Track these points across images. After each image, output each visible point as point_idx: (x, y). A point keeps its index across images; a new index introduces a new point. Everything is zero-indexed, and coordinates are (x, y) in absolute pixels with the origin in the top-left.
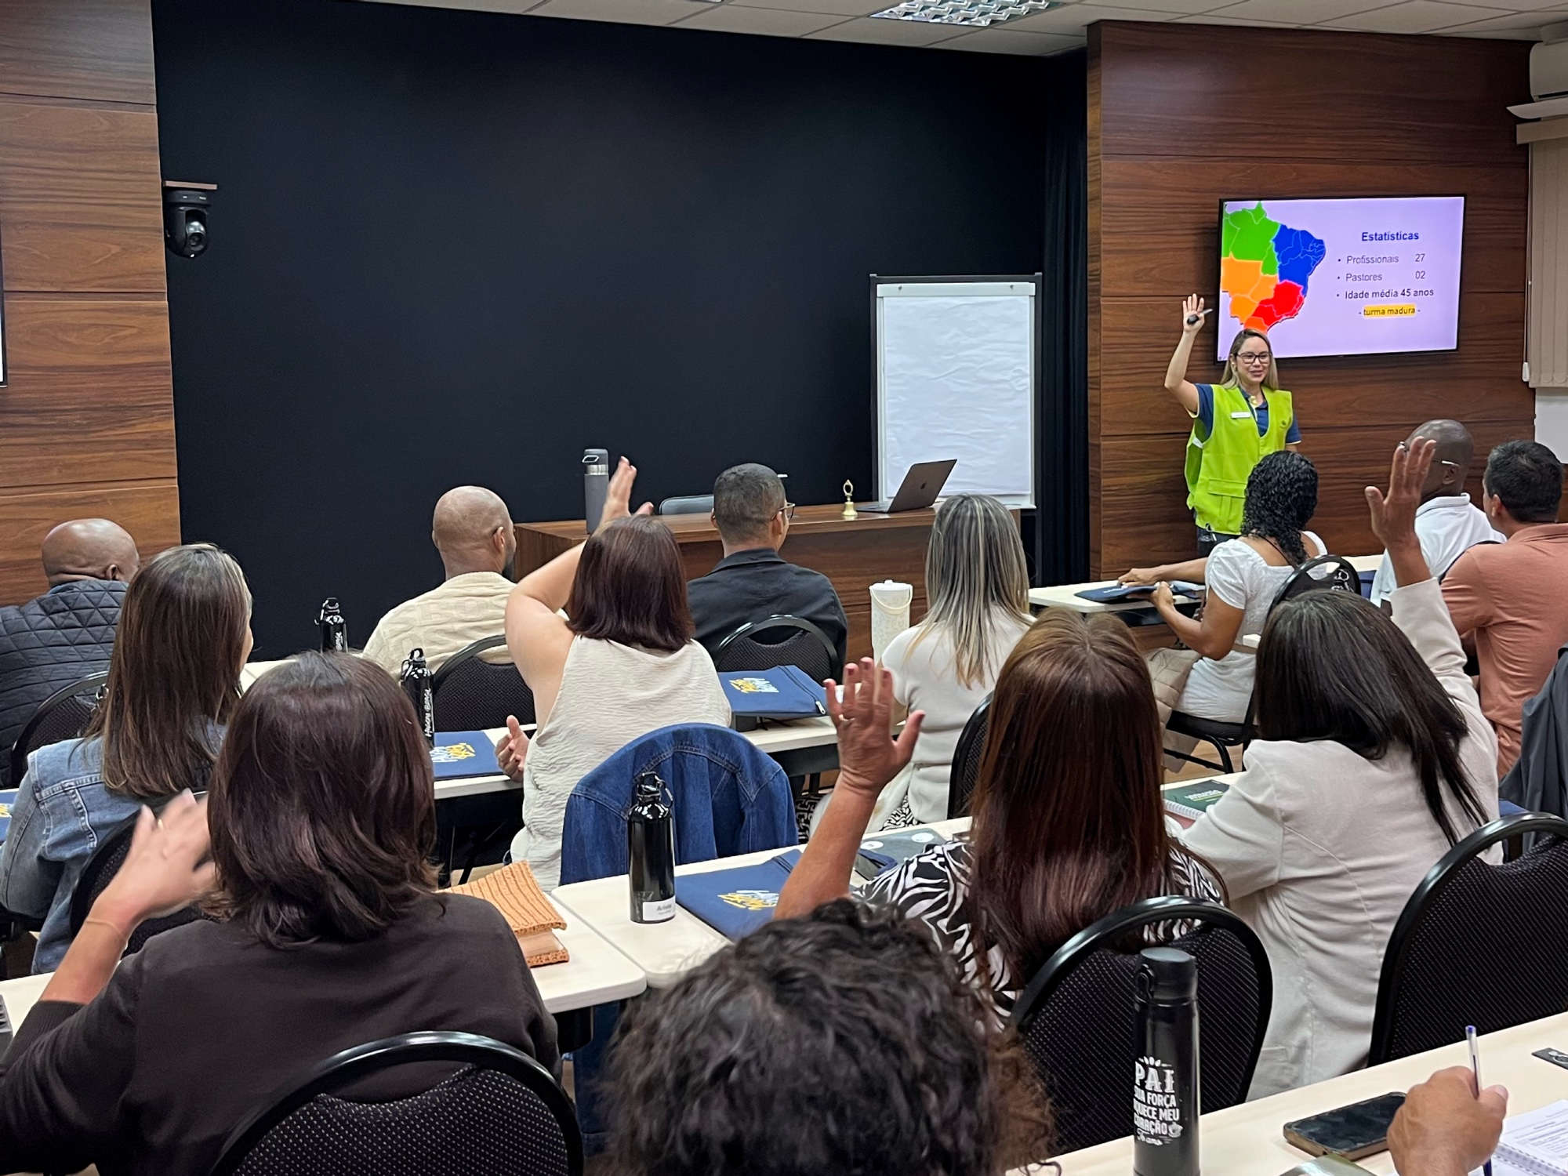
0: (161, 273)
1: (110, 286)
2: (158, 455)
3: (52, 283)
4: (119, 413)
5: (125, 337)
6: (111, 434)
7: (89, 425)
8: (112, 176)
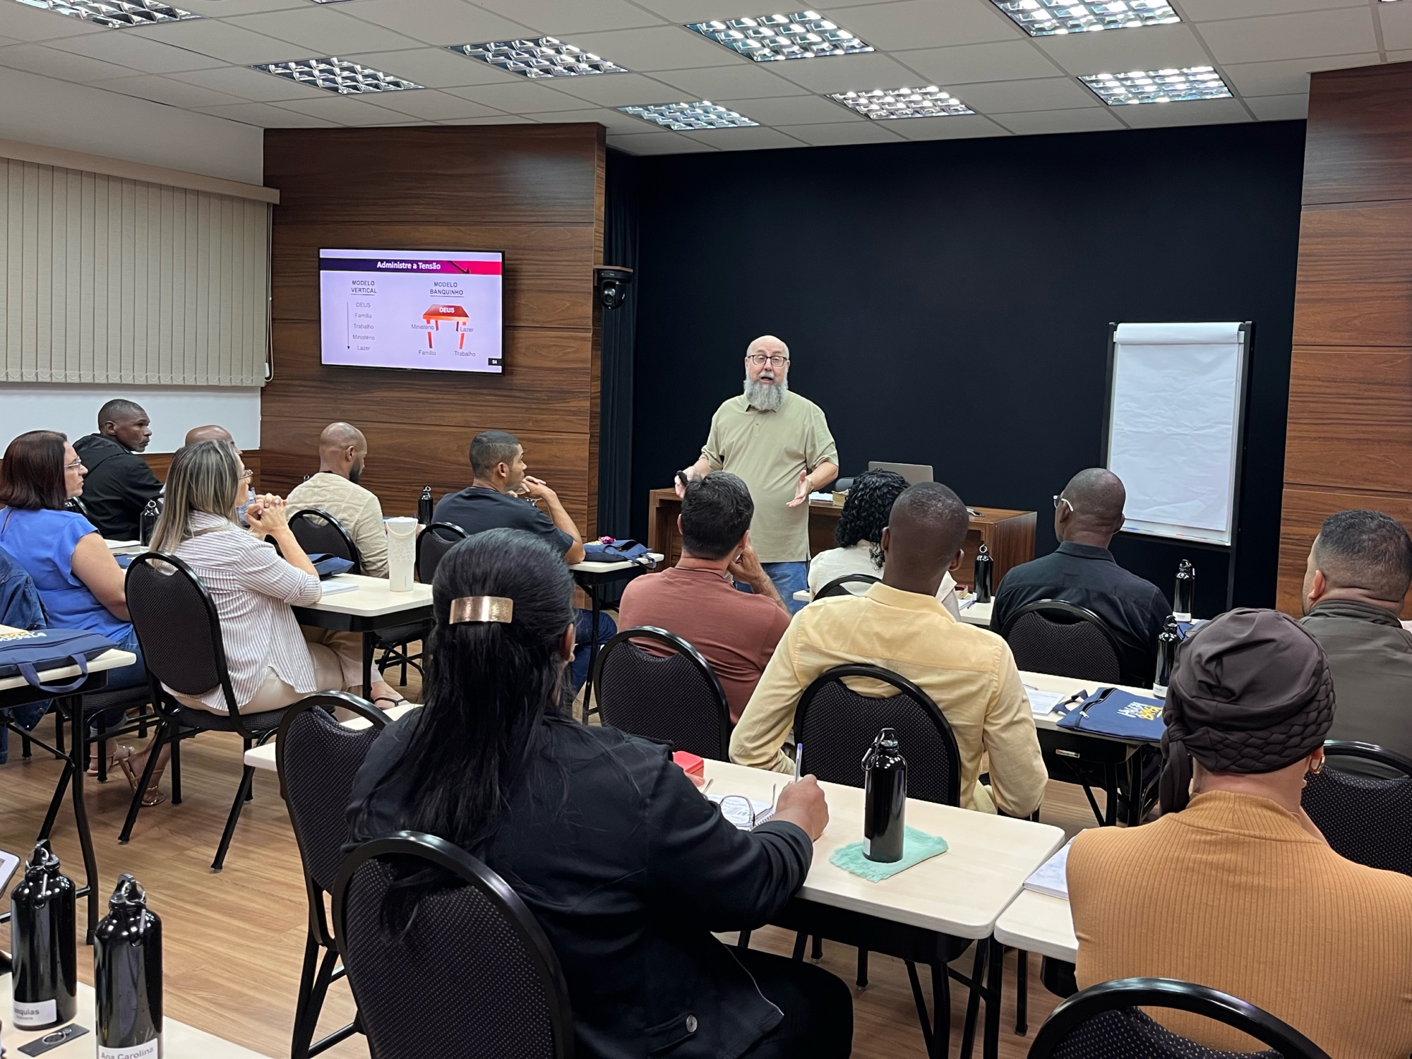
0: (589, 318)
1: (564, 324)
2: (580, 420)
3: (537, 322)
4: (564, 395)
5: (568, 353)
6: (558, 406)
7: (548, 400)
8: (570, 263)
